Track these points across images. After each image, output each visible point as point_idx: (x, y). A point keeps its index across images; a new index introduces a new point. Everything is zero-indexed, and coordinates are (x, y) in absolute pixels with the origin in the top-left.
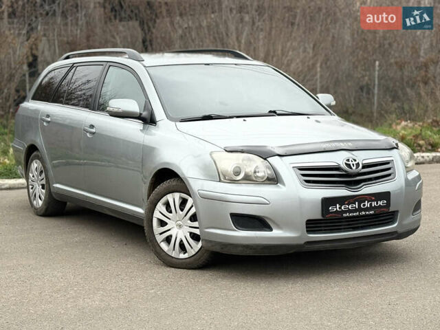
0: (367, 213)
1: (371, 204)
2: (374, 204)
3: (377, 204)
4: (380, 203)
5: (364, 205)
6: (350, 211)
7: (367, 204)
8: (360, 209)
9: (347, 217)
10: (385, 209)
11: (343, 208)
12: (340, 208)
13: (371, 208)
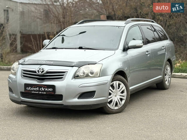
0: (43, 93)
1: (45, 90)
2: (46, 89)
3: (48, 90)
4: (50, 90)
5: (41, 89)
6: (34, 91)
7: (43, 89)
8: (39, 91)
9: (33, 93)
10: (52, 93)
11: (32, 89)
12: (31, 89)
13: (45, 91)
